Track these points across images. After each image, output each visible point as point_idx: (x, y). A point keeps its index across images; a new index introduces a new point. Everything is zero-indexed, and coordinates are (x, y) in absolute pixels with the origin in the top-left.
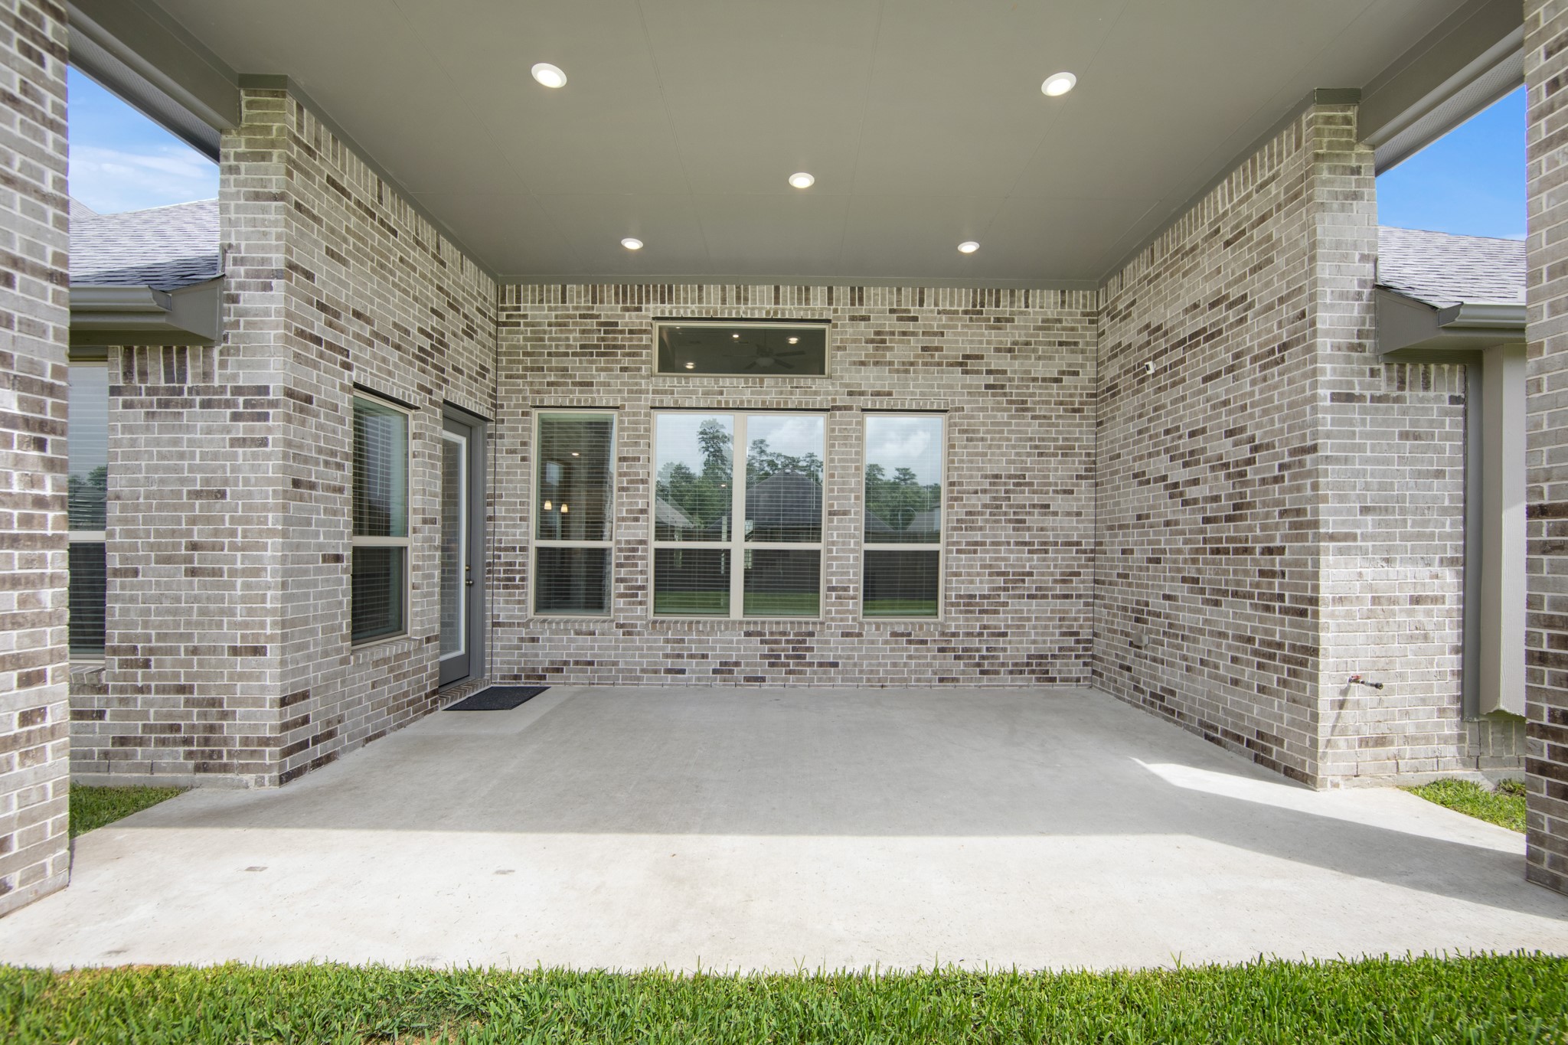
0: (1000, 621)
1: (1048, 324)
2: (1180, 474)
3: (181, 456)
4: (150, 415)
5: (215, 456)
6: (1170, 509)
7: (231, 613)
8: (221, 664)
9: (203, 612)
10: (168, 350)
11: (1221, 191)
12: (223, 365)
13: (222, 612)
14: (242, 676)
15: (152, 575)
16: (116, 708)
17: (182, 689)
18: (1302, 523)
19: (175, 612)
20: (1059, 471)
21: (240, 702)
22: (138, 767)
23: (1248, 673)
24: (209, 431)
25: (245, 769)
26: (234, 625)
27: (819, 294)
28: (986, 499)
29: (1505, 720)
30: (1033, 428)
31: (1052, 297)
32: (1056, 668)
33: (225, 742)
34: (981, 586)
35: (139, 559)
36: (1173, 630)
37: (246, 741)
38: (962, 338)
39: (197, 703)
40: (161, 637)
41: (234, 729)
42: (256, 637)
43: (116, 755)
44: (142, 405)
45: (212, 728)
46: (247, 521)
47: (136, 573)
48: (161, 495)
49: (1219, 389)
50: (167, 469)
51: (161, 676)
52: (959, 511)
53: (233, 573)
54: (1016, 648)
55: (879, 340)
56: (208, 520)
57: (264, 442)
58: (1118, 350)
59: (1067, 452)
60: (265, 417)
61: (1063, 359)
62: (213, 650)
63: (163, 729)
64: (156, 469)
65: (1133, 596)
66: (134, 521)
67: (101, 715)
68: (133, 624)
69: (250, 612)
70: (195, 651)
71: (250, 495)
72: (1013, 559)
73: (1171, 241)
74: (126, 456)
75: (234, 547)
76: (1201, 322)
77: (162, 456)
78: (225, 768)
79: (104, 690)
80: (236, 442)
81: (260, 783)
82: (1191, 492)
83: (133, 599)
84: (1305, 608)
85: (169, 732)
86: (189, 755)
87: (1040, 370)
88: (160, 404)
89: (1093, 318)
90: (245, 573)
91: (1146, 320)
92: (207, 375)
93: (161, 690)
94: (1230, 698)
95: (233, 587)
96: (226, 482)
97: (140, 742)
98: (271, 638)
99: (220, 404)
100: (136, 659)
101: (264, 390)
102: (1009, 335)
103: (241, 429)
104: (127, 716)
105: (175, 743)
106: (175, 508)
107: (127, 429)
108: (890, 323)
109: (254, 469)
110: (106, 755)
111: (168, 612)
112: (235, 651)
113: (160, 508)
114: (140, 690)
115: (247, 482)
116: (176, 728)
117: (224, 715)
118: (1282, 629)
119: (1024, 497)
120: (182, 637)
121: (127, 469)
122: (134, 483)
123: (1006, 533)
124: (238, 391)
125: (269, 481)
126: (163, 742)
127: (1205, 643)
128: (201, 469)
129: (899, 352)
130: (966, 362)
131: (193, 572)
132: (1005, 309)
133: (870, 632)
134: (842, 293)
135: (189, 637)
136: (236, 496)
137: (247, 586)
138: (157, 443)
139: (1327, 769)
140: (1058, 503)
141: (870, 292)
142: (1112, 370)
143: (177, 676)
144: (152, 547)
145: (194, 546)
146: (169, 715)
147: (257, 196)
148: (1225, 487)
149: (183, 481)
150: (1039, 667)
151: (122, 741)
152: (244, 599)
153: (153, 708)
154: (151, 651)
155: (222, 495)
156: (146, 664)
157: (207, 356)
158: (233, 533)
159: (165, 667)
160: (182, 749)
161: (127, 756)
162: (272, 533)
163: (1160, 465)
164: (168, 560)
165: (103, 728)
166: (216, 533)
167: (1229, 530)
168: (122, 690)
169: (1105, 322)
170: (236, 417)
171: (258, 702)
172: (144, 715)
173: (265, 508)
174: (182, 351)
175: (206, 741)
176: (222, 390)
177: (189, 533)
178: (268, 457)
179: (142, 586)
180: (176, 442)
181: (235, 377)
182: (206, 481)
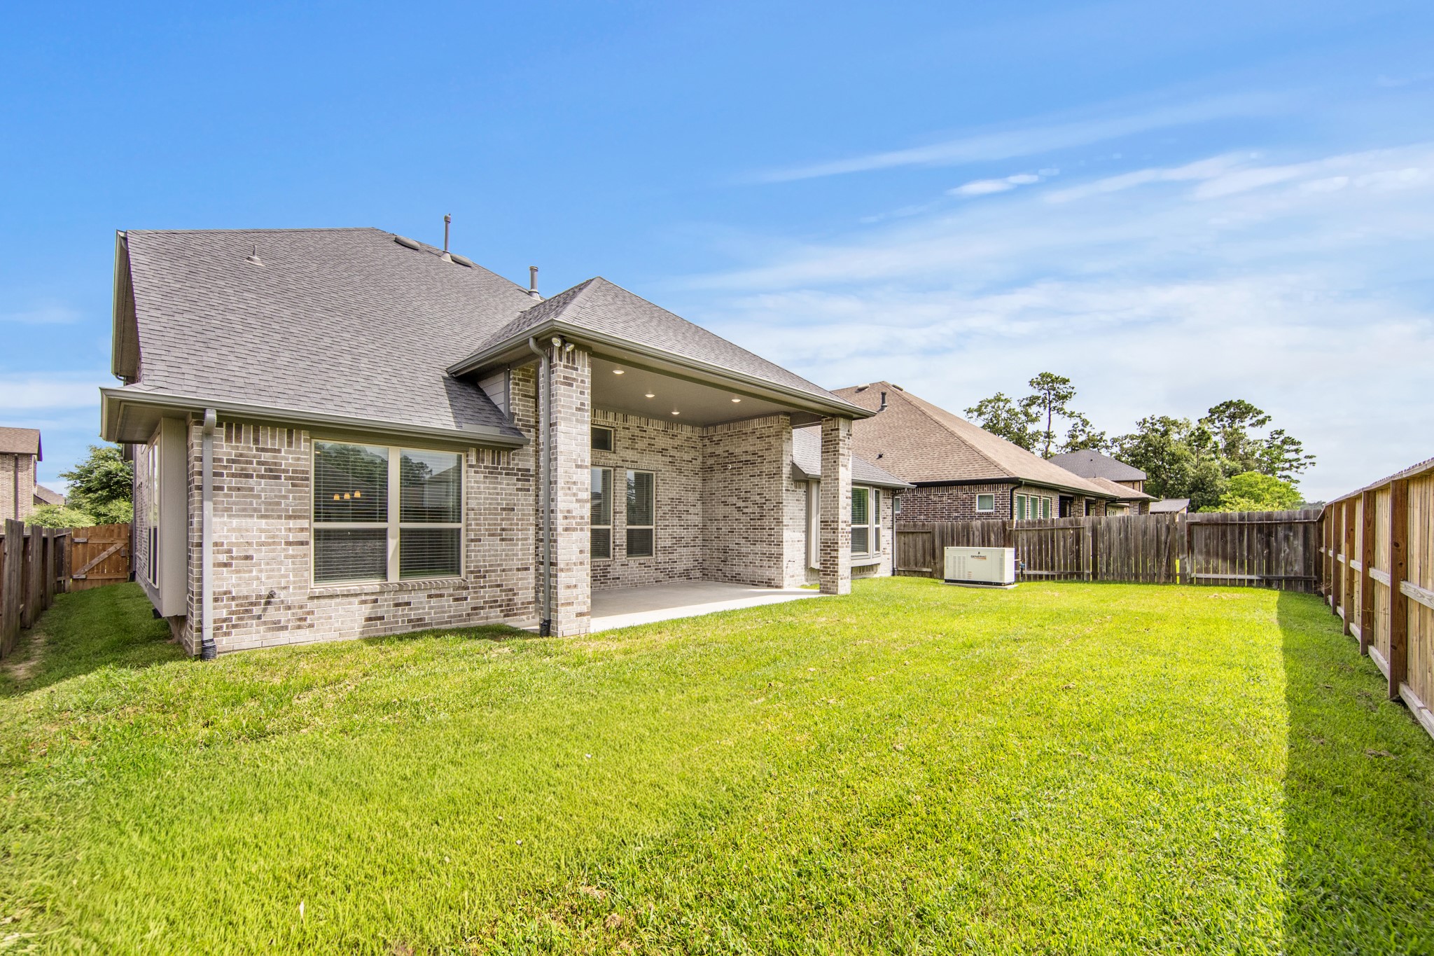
0: (675, 556)
1: (688, 439)
2: (741, 504)
3: (498, 494)
4: (485, 477)
5: (511, 495)
6: (737, 515)
7: (517, 555)
8: (514, 575)
9: (506, 555)
10: (493, 452)
11: (756, 421)
12: (514, 459)
13: (514, 555)
14: (521, 579)
15: (487, 541)
16: (473, 595)
17: (498, 586)
18: (779, 522)
19: (496, 555)
20: (692, 497)
21: (521, 589)
22: (482, 618)
23: (765, 563)
24: (508, 484)
25: (523, 614)
26: (519, 560)
27: (611, 415)
28: (669, 507)
29: (812, 570)
30: (684, 480)
31: (689, 428)
32: (692, 574)
33: (515, 604)
34: (668, 543)
35: (481, 535)
36: (739, 554)
37: (523, 604)
38: (662, 442)
39: (505, 591)
40: (490, 566)
41: (518, 600)
42: (526, 564)
43: (472, 614)
44: (482, 472)
45: (510, 600)
46: (523, 520)
47: (480, 540)
48: (490, 509)
49: (756, 480)
50: (492, 499)
51: (490, 581)
52: (660, 513)
53: (518, 540)
54: (680, 567)
55: (633, 438)
56: (508, 519)
57: (528, 490)
58: (712, 455)
59: (694, 490)
60: (529, 480)
61: (693, 454)
62: (510, 570)
63: (491, 602)
64: (487, 499)
65: (722, 545)
66: (479, 519)
67: (466, 599)
68: (479, 561)
69: (524, 555)
70: (504, 570)
71: (523, 510)
72: (679, 532)
73: (738, 427)
74: (475, 493)
75: (518, 530)
76: (749, 458)
77: (490, 494)
78: (515, 615)
79: (467, 588)
80: (518, 490)
81: (528, 619)
82: (745, 510)
83: (479, 551)
84: (779, 544)
85: (493, 603)
86: (502, 611)
87: (686, 457)
88: (489, 473)
89: (702, 438)
90: (522, 539)
91: (727, 448)
92: (508, 463)
93: (490, 587)
94: (759, 571)
95: (517, 545)
96: (515, 505)
97: (482, 608)
98: (531, 564)
99: (512, 474)
100: (478, 574)
101: (529, 470)
102: (677, 442)
103: (520, 485)
104: (477, 598)
105: (496, 607)
106: (495, 514)
107: (476, 482)
108: (637, 432)
109: (525, 500)
110: (468, 615)
111: (493, 555)
112: (518, 570)
113: (489, 514)
114: (482, 587)
115: (522, 505)
116: (497, 601)
117: (515, 594)
118: (774, 550)
119: (681, 507)
120: (499, 565)
121: (476, 498)
122: (479, 504)
123: (676, 522)
124: (519, 470)
125: (531, 505)
126: (491, 607)
127: (751, 557)
128: (505, 499)
129: (641, 445)
130: (663, 451)
131: (502, 540)
132: (675, 431)
133: (632, 563)
134: (620, 416)
135: (502, 565)
136: (518, 510)
137: (523, 545)
138: (488, 488)
139: (785, 583)
140: (692, 510)
141: (630, 417)
142: (710, 461)
143: (496, 581)
144: (487, 530)
145: (503, 530)
146: (494, 596)
147: (525, 396)
148: (757, 510)
149: (498, 504)
150: (686, 574)
151: (474, 609)
152: (521, 550)
153: (487, 593)
154: (487, 571)
155: (513, 510)
156: (485, 577)
157: (508, 456)
158: (517, 524)
159: (492, 577)
160: (499, 609)
161: (477, 614)
162: (531, 524)
163: (734, 500)
164: (493, 535)
165: (467, 604)
166: (511, 524)
167: (759, 523)
168: (475, 588)
169: (707, 442)
170: (518, 480)
171: (527, 588)
172: (484, 597)
173: (529, 515)
174: (499, 453)
175: (508, 605)
176: (513, 469)
177: (501, 524)
178: (530, 495)
179: (482, 545)
180: (495, 488)
181: (518, 464)
182: (507, 504)
